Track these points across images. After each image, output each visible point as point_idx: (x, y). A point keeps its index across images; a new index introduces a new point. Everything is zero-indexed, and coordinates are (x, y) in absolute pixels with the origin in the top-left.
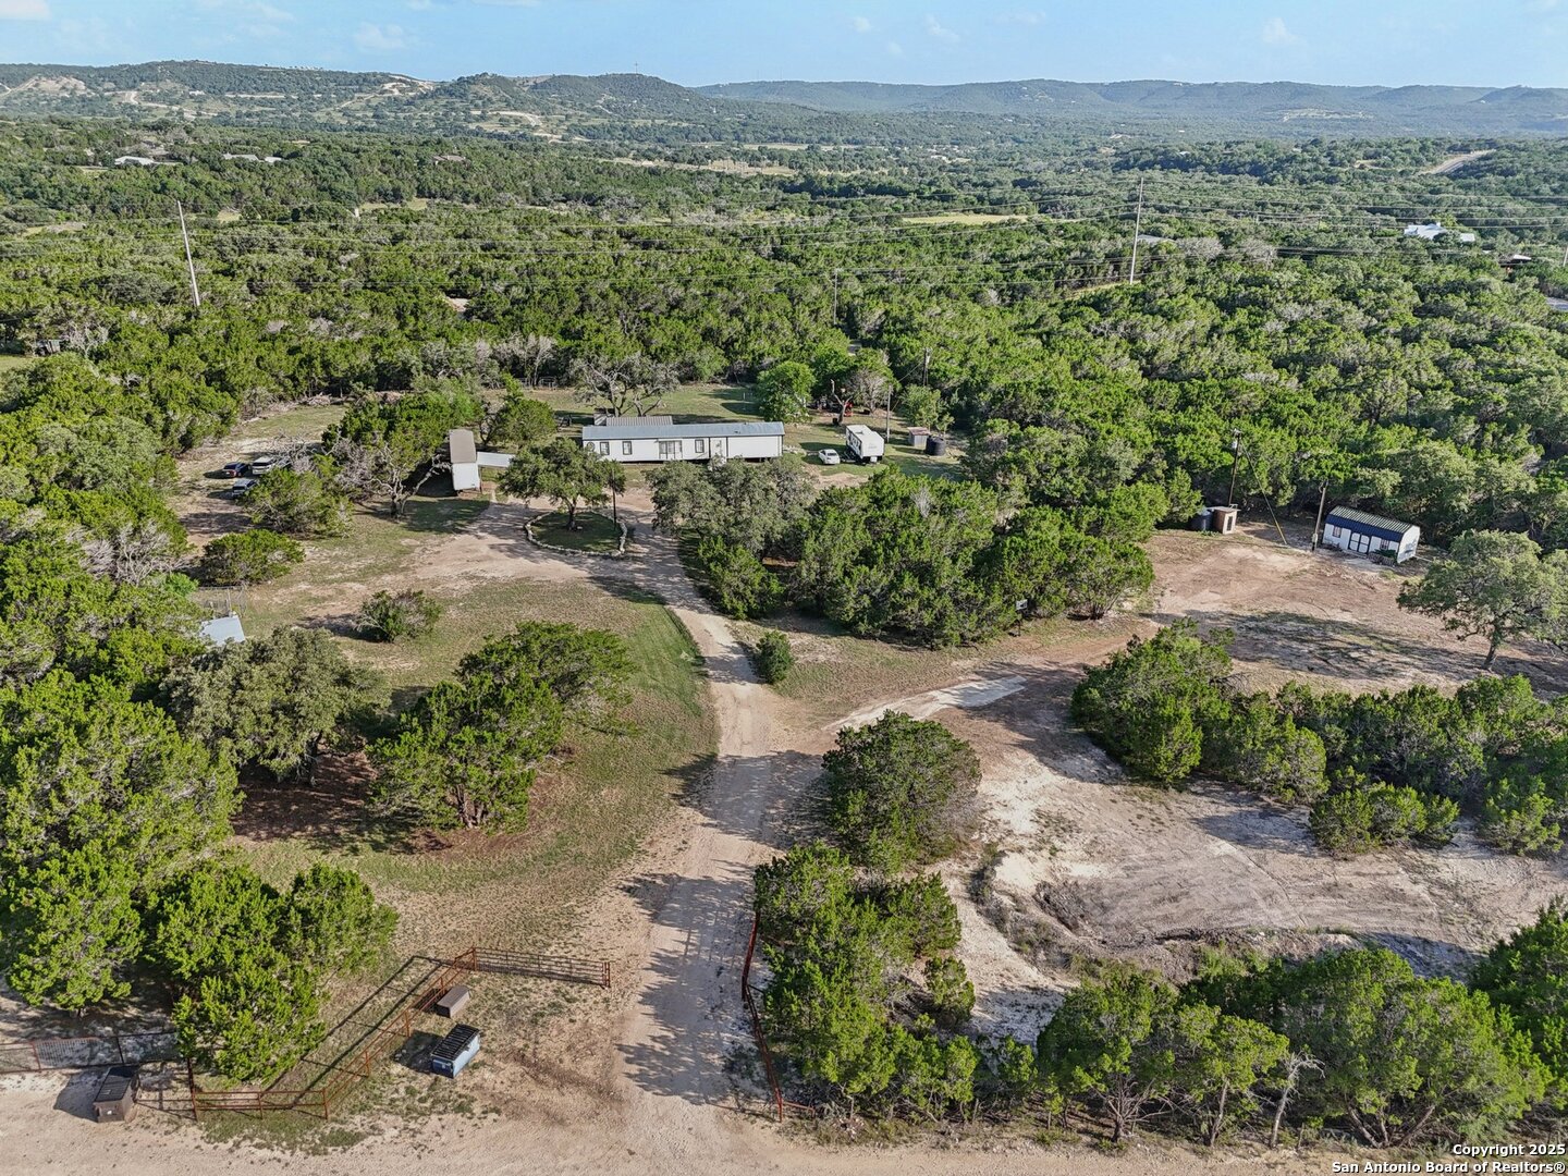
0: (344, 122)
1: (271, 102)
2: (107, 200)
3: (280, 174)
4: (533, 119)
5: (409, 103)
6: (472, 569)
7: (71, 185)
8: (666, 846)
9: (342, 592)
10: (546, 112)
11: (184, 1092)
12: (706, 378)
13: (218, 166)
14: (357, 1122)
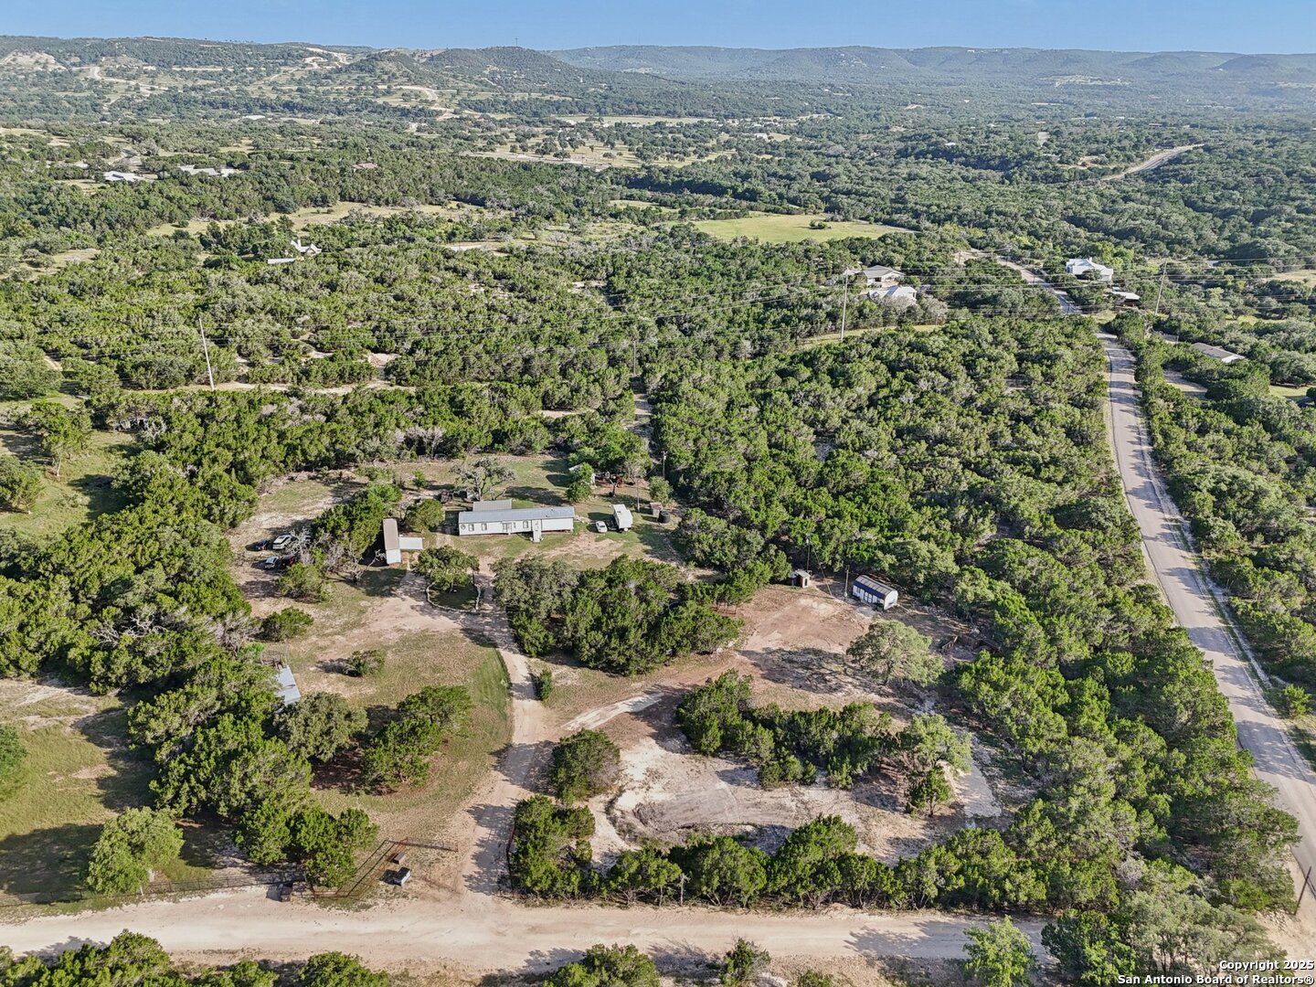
0: (274, 96)
1: (210, 75)
2: (103, 217)
3: (233, 186)
4: (430, 93)
5: (327, 78)
6: (399, 623)
7: (75, 203)
8: (484, 790)
9: (333, 643)
10: (441, 85)
11: (309, 892)
12: (539, 448)
13: (186, 181)
14: (369, 901)
